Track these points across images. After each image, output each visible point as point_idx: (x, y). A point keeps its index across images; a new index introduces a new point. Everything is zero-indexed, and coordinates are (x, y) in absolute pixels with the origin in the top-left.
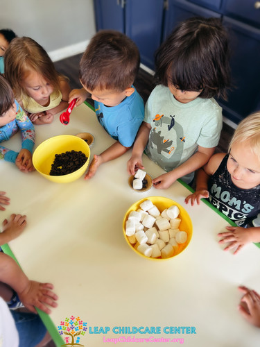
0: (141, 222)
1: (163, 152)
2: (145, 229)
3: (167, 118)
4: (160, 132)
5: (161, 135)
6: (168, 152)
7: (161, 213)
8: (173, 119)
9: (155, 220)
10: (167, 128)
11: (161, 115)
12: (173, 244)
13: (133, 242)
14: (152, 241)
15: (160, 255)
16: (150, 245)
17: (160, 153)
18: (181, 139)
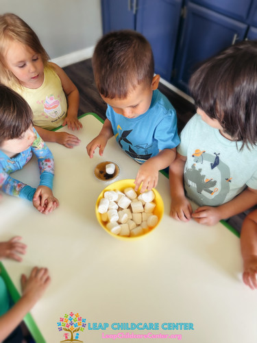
0: (116, 202)
1: (204, 192)
2: (119, 209)
3: (210, 155)
4: (200, 170)
5: (202, 173)
6: (211, 192)
7: (138, 196)
8: (217, 158)
9: (130, 201)
10: (210, 166)
11: (202, 150)
12: (144, 226)
13: (105, 220)
14: (122, 220)
15: (128, 234)
16: (120, 223)
17: (200, 192)
18: (227, 179)
